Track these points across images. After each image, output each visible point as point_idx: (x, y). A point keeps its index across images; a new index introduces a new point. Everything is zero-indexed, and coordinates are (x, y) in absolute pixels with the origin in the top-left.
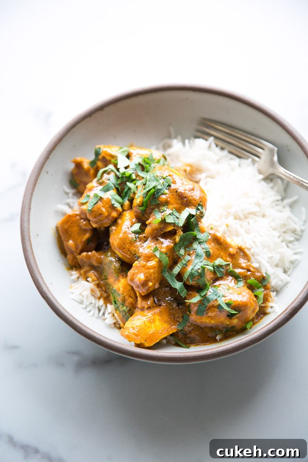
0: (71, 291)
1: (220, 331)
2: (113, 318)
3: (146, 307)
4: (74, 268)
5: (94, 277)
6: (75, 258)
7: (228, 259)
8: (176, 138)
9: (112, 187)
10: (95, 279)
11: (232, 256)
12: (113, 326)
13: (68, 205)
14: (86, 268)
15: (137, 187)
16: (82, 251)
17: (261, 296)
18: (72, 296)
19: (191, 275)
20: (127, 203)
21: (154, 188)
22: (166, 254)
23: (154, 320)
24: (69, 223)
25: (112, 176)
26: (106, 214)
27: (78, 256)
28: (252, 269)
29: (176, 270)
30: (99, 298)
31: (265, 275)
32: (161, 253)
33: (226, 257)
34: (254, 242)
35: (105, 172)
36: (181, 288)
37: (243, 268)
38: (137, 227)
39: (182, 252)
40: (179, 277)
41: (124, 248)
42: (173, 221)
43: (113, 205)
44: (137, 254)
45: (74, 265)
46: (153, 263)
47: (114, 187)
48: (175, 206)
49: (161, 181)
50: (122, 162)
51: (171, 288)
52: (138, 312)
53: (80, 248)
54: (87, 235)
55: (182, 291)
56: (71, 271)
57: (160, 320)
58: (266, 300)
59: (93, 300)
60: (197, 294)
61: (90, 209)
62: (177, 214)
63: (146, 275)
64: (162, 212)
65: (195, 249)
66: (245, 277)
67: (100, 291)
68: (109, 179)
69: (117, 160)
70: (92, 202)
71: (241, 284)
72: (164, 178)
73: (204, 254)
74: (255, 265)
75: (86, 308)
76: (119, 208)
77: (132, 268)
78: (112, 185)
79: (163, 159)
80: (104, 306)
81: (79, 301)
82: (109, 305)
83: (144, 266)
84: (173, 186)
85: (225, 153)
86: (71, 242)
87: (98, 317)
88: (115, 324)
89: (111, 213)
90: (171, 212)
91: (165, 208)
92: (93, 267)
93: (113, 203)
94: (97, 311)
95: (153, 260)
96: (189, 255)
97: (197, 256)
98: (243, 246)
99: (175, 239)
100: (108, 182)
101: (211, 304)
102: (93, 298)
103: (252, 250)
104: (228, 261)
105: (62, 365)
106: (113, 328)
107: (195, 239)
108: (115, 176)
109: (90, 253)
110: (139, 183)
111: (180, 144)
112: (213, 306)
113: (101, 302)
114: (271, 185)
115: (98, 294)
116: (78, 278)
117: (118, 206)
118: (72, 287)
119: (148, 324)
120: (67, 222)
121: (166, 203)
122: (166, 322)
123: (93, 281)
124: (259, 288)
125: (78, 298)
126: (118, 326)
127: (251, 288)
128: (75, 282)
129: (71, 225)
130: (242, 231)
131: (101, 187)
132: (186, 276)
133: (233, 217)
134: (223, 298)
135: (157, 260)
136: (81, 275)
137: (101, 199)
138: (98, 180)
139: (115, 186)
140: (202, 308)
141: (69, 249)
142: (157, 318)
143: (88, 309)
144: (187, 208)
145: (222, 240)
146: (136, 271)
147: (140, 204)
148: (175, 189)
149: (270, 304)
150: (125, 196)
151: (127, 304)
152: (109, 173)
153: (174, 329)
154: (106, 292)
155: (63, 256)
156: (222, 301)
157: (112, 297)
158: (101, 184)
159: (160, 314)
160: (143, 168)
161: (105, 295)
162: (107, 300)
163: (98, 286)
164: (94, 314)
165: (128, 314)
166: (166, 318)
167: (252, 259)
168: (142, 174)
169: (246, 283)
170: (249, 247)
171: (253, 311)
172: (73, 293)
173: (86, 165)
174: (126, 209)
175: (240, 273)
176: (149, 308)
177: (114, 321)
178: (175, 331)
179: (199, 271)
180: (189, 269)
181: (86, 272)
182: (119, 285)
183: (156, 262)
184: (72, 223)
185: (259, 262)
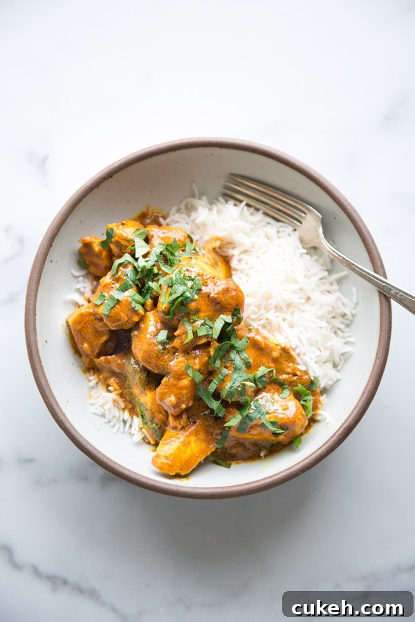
0: (91, 401)
1: (265, 448)
2: (140, 433)
3: (179, 427)
4: (91, 370)
5: (116, 386)
6: (91, 361)
7: (272, 365)
8: (199, 198)
9: (130, 285)
10: (118, 388)
11: (275, 360)
12: (142, 442)
13: (78, 291)
14: (105, 374)
15: (160, 286)
16: (99, 356)
17: (310, 405)
18: (93, 409)
19: (230, 394)
20: (149, 302)
21: (182, 295)
22: (199, 370)
23: (189, 443)
24: (82, 324)
25: (129, 270)
26: (126, 319)
27: (95, 360)
28: (298, 373)
29: (212, 387)
30: (124, 410)
31: (313, 379)
32: (194, 370)
33: (269, 363)
34: (299, 339)
35: (120, 265)
36: (218, 409)
37: (288, 374)
38: (163, 335)
39: (218, 364)
40: (216, 395)
41: (150, 363)
42: (205, 333)
43: (133, 308)
44: (166, 369)
45: (91, 368)
46: (185, 382)
47: (133, 285)
48: (207, 314)
49: (190, 284)
50: (141, 248)
51: (208, 408)
52: (169, 432)
53: (97, 351)
54: (104, 338)
55: (220, 411)
56: (88, 375)
57: (195, 441)
58: (315, 408)
59: (116, 412)
60: (238, 412)
61: (107, 313)
62: (210, 323)
63: (178, 396)
64: (193, 323)
65: (232, 361)
66: (290, 383)
67: (124, 402)
68: (127, 275)
69: (134, 245)
70: (109, 305)
71: (287, 393)
72: (193, 280)
73: (244, 366)
74: (303, 368)
75: (109, 422)
76: (141, 311)
77: (161, 386)
78: (131, 283)
79: (188, 242)
80: (130, 418)
81: (100, 414)
82: (135, 417)
83: (175, 385)
84: (205, 290)
85: (259, 216)
86: (86, 345)
87: (124, 432)
88: (144, 438)
89: (132, 317)
90: (203, 321)
91: (195, 317)
92: (114, 374)
93: (133, 306)
94: (122, 424)
95: (185, 379)
96: (226, 367)
97: (236, 369)
98: (288, 346)
99: (209, 352)
100: (125, 278)
101: (254, 422)
102: (116, 409)
103: (298, 351)
104: (270, 368)
105: (86, 479)
106: (141, 444)
107: (232, 347)
108: (133, 269)
109: (109, 357)
110: (162, 280)
111: (206, 210)
112: (257, 425)
113: (126, 415)
114: (315, 257)
115: (123, 405)
116: (97, 383)
117: (139, 308)
118: (91, 397)
119: (183, 449)
120: (80, 322)
121: (197, 311)
122: (203, 441)
123: (115, 390)
124: (307, 395)
125: (99, 411)
126: (147, 441)
127: (298, 396)
128: (94, 388)
129: (85, 325)
130: (284, 326)
131: (118, 285)
132: (224, 394)
133: (274, 311)
134: (267, 416)
135: (190, 379)
136: (100, 380)
137: (118, 302)
138: (114, 275)
139: (134, 283)
140: (244, 426)
141: (83, 351)
142: (193, 439)
143: (112, 424)
144: (221, 316)
145: (263, 346)
146: (165, 391)
147: (166, 310)
148: (206, 294)
149: (319, 412)
150: (147, 293)
151: (156, 420)
152: (125, 267)
153: (212, 448)
154: (131, 403)
155: (77, 356)
156: (265, 420)
157: (138, 409)
158: (117, 280)
159: (196, 433)
160: (166, 261)
161: (130, 406)
162: (132, 412)
163: (121, 395)
164: (119, 429)
165: (158, 432)
166: (202, 436)
167: (298, 360)
168: (165, 268)
169: (292, 390)
170: (293, 346)
171: (302, 427)
172: (93, 405)
173: (97, 248)
174: (149, 309)
175: (284, 380)
176: (183, 428)
177: (143, 436)
178: (214, 450)
179: (239, 389)
180: (228, 385)
181: (106, 379)
182: (146, 399)
183: (188, 381)
184: (85, 323)
185: (305, 364)
